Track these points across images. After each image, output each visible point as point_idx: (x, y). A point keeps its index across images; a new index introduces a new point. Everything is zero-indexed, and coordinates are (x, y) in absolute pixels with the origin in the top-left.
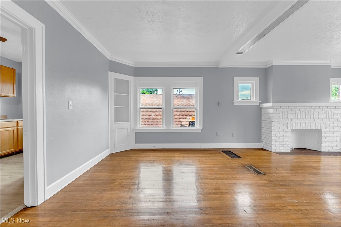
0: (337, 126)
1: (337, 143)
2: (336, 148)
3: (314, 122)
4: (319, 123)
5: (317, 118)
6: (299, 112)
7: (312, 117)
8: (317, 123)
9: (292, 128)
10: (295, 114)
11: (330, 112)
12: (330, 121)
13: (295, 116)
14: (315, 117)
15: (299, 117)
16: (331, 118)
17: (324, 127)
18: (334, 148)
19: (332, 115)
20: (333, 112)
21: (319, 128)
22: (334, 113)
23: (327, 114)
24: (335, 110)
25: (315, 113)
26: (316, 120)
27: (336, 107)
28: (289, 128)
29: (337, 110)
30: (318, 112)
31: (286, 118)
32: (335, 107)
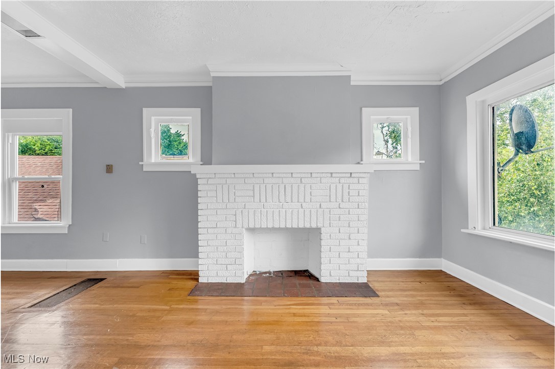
0: (359, 220)
1: (358, 261)
2: (359, 274)
3: (301, 211)
4: (312, 212)
5: (308, 199)
6: (263, 186)
7: (295, 199)
8: (307, 212)
9: (246, 226)
10: (254, 190)
11: (340, 186)
12: (340, 208)
13: (254, 196)
14: (301, 200)
15: (263, 200)
16: (343, 201)
17: (327, 223)
18: (352, 273)
19: (346, 194)
20: (346, 186)
21: (314, 226)
22: (349, 189)
23: (333, 191)
24: (351, 180)
25: (302, 188)
26: (304, 204)
27: (351, 173)
28: (239, 225)
29: (356, 180)
30: (308, 186)
31: (232, 200)
32: (349, 175)
